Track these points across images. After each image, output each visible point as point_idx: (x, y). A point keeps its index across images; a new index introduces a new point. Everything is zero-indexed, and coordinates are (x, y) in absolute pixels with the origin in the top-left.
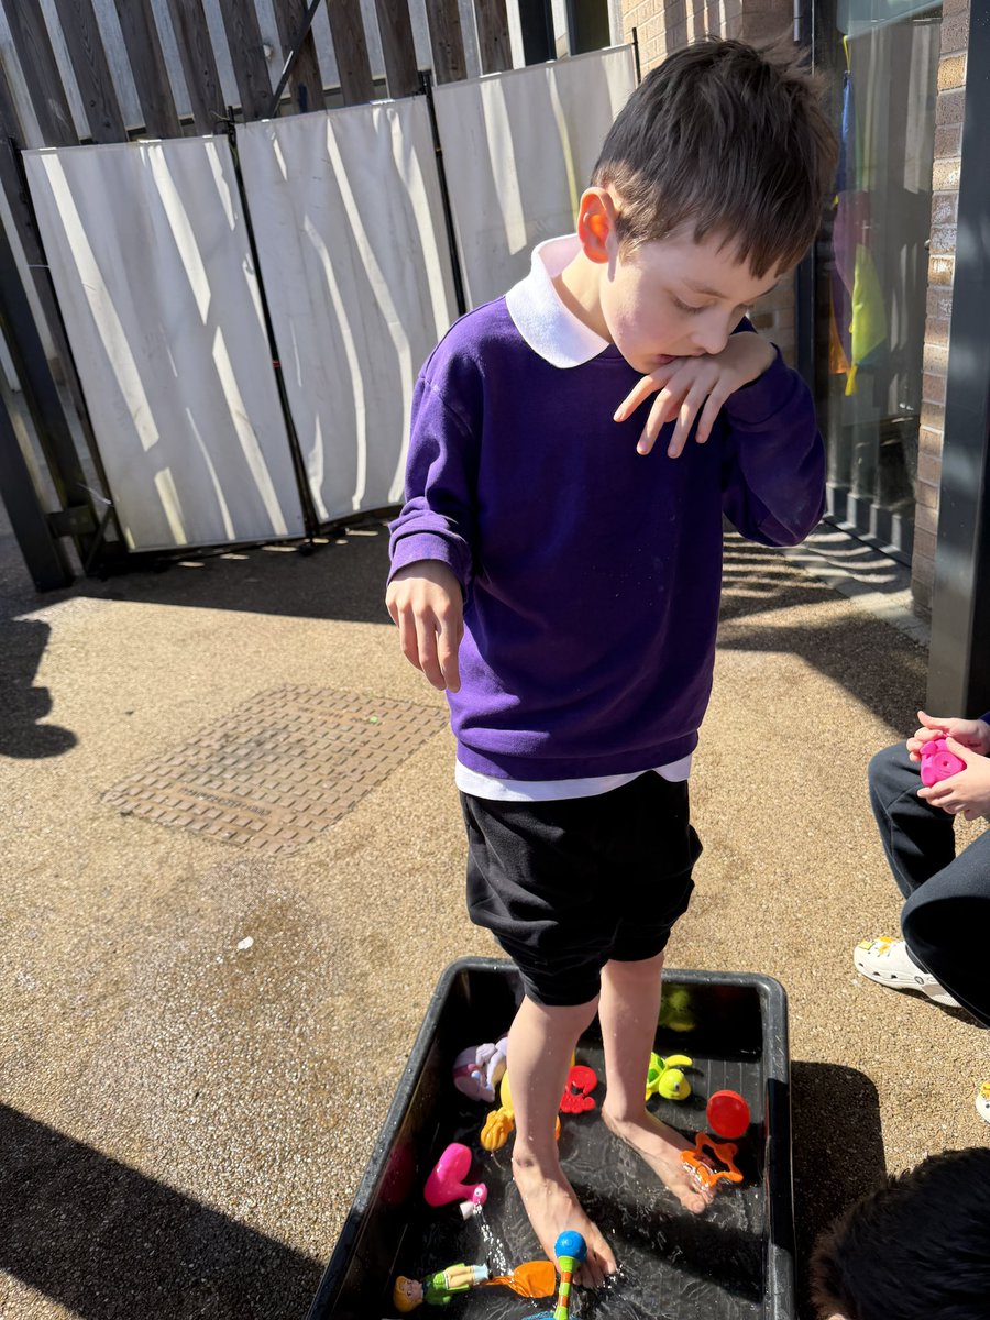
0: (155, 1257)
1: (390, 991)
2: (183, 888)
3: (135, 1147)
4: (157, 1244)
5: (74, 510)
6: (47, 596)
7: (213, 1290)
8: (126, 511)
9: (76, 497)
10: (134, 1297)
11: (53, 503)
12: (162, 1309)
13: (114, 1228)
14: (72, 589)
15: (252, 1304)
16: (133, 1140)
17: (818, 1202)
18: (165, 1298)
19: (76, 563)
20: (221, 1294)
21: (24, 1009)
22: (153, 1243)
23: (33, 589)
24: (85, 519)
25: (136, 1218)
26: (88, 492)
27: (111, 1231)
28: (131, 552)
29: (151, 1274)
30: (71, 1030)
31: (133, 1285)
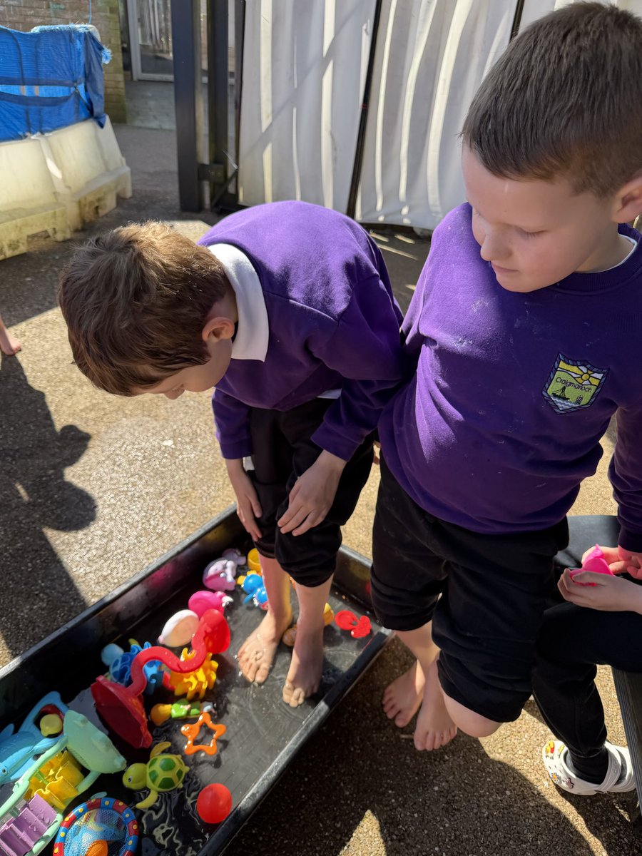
0: (30, 572)
1: (223, 500)
2: (156, 401)
3: (53, 517)
4: (34, 567)
5: (215, 166)
6: (185, 214)
7: (45, 600)
8: (244, 176)
9: (219, 158)
10: (10, 585)
11: (204, 157)
12: (18, 597)
13: (21, 550)
14: (199, 215)
15: (58, 616)
16: (54, 513)
17: (371, 721)
18: (23, 593)
19: (207, 200)
20: (47, 604)
21: (45, 427)
22: (33, 565)
23: (178, 207)
24: (220, 174)
25: (33, 550)
26: (226, 158)
27: (18, 550)
28: (239, 203)
29: (23, 579)
30: (59, 447)
31: (13, 580)
